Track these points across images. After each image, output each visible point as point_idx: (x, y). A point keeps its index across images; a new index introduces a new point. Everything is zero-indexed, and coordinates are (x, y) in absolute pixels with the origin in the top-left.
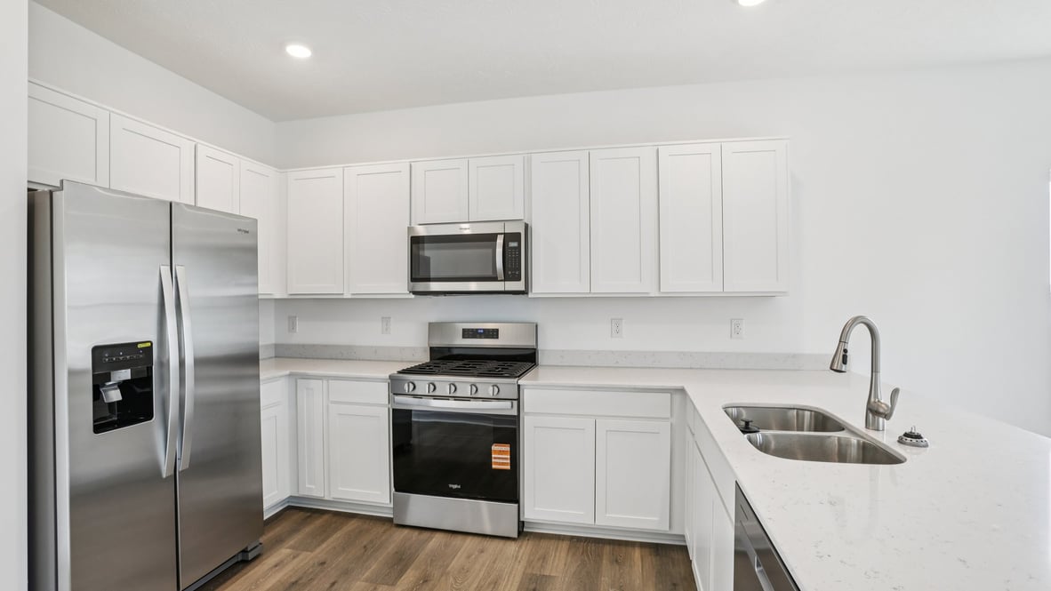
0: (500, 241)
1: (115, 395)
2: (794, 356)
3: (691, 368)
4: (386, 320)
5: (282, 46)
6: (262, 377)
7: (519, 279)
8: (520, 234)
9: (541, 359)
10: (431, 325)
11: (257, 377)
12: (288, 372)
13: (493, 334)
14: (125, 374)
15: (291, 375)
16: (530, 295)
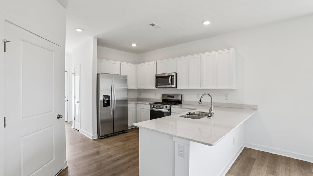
0: (170, 77)
1: (106, 102)
2: (241, 105)
3: (215, 106)
4: (155, 93)
5: (131, 44)
6: (128, 103)
7: (174, 85)
8: (174, 76)
9: (183, 102)
10: (162, 95)
11: (127, 103)
12: (135, 102)
13: (173, 96)
14: (107, 99)
15: (136, 103)
16: (177, 88)
